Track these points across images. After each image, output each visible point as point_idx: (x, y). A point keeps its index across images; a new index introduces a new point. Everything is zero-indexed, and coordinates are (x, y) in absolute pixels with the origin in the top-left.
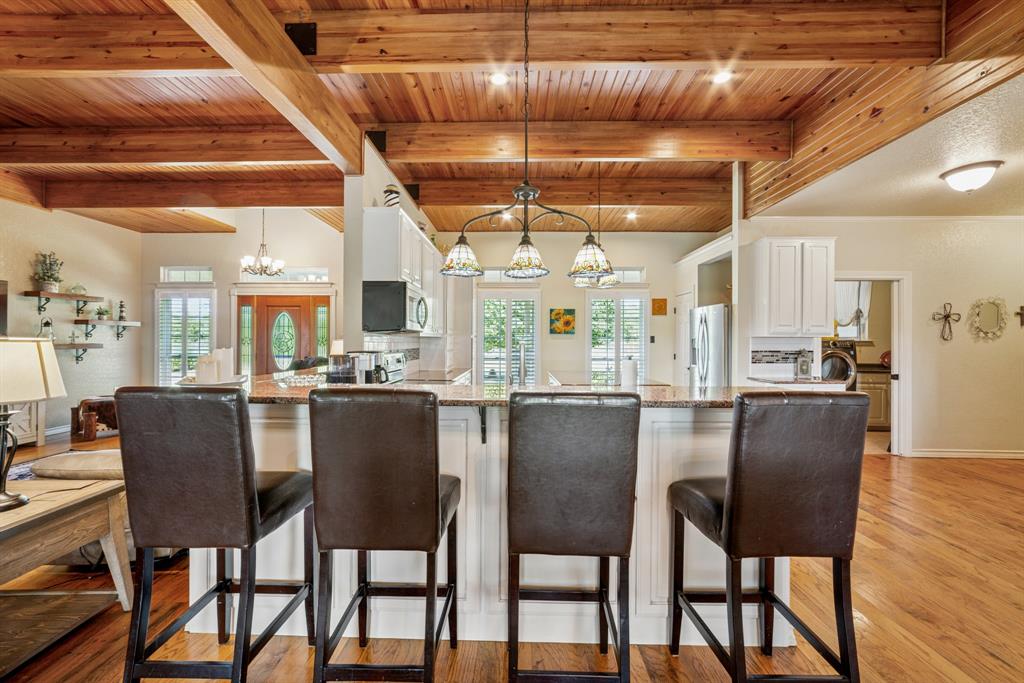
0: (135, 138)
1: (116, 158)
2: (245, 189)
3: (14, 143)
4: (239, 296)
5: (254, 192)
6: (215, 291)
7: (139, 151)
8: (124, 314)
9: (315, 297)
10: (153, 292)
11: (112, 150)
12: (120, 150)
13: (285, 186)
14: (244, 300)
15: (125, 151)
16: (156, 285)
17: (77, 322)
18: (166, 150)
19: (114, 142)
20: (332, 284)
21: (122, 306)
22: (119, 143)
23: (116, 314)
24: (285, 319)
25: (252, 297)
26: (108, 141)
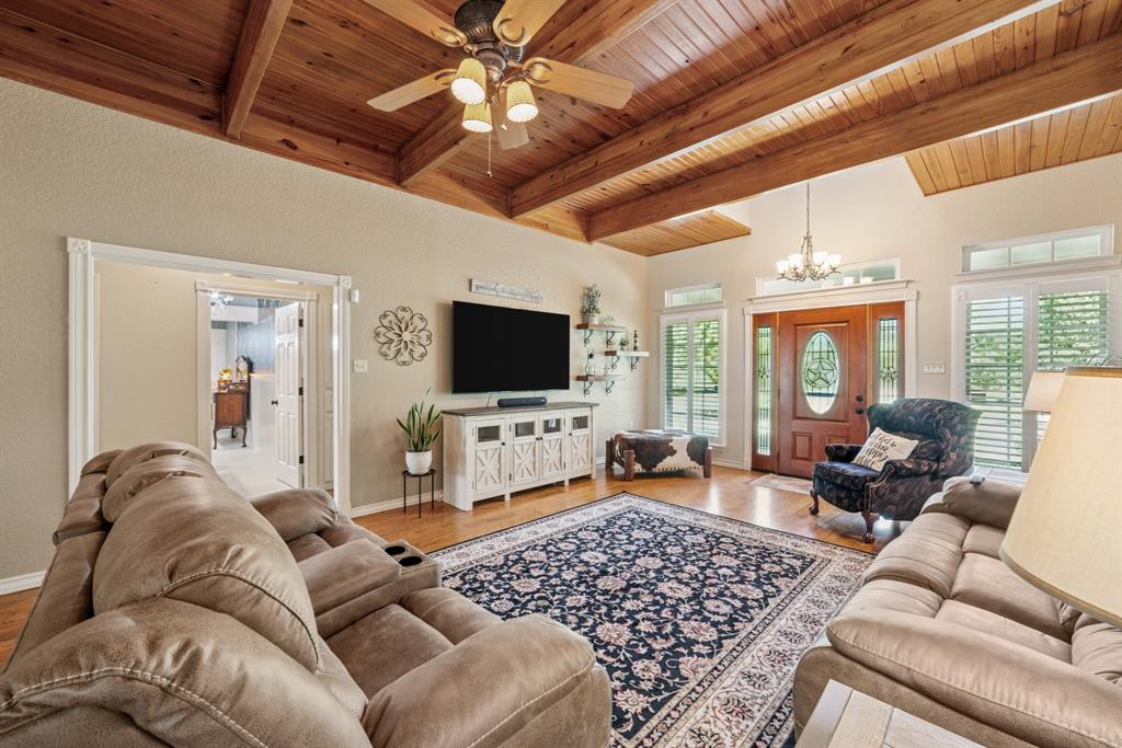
0: (718, 101)
1: (697, 137)
2: (809, 154)
3: (596, 163)
4: (754, 316)
5: (823, 153)
6: (725, 311)
7: (724, 116)
8: (638, 344)
9: (874, 307)
10: (659, 318)
11: (692, 129)
12: (702, 125)
13: (881, 126)
14: (761, 320)
15: (711, 122)
16: (661, 311)
17: (607, 353)
18: (764, 98)
19: (695, 117)
20: (908, 282)
21: (636, 336)
22: (701, 116)
23: (631, 345)
24: (820, 341)
25: (773, 314)
26: (687, 120)
